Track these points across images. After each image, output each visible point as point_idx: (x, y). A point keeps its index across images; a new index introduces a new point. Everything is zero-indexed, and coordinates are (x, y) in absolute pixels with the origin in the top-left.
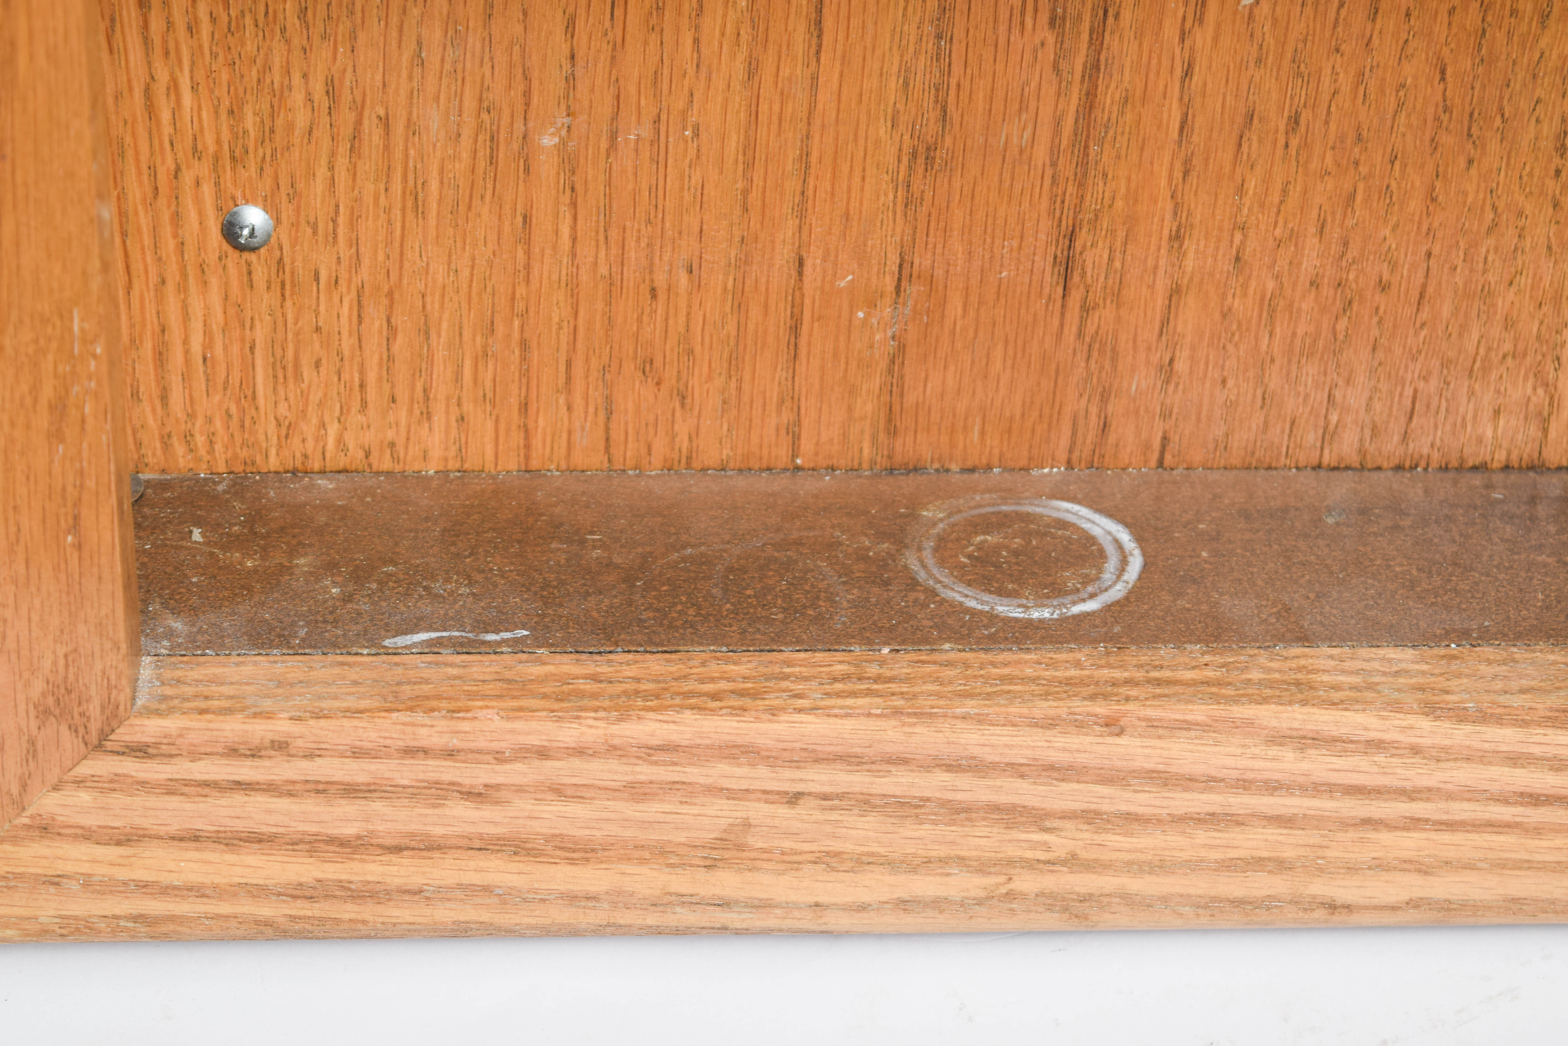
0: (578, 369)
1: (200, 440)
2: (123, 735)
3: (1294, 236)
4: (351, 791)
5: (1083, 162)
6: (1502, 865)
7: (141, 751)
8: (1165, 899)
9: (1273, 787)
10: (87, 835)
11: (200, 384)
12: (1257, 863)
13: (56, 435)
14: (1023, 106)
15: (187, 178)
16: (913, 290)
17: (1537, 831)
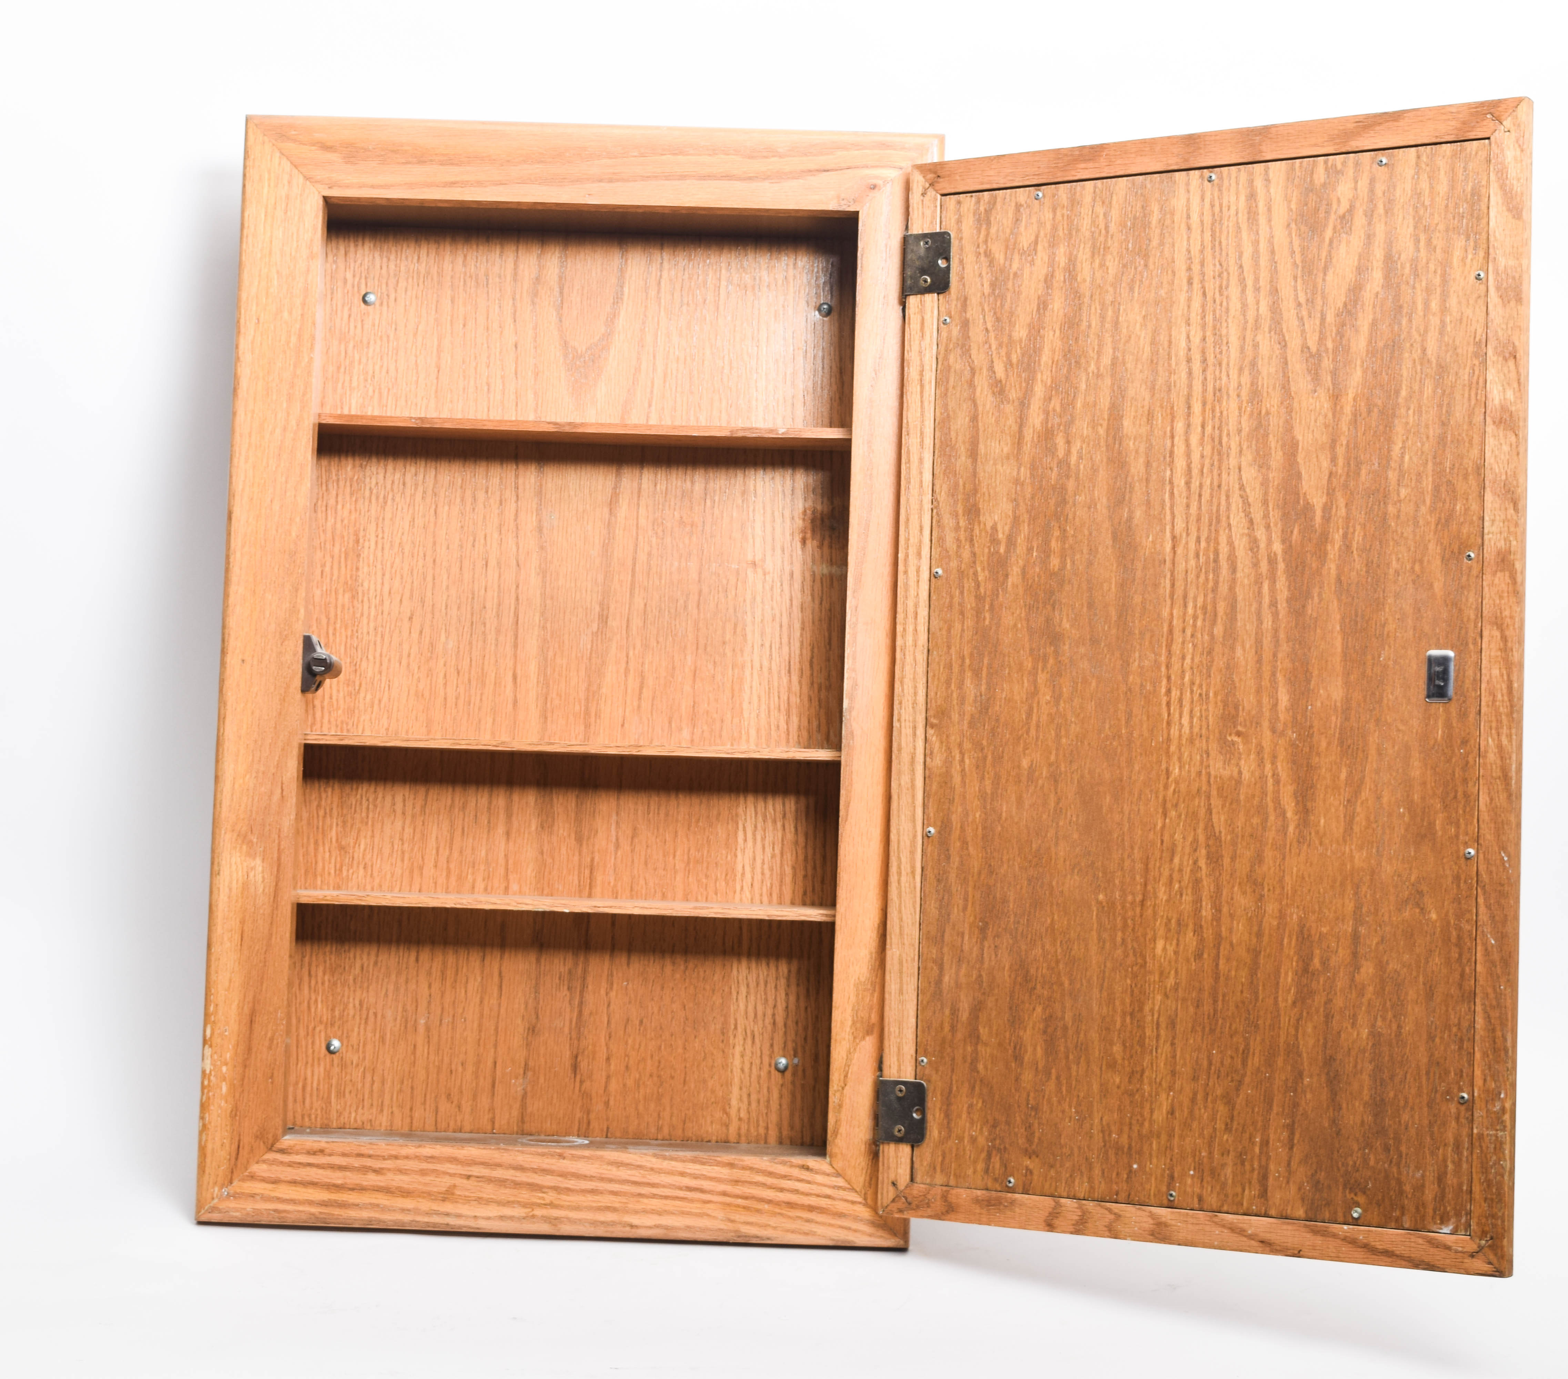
0: (428, 1097)
1: (313, 1117)
2: (278, 1145)
3: (644, 1060)
4: (341, 1168)
5: (579, 1032)
6: (683, 1213)
7: (282, 1151)
8: (580, 1220)
9: (611, 1180)
10: (264, 1180)
11: (315, 1098)
12: (608, 1209)
13: (270, 1048)
14: (560, 1015)
15: (318, 1029)
16: (530, 1074)
17: (692, 1201)
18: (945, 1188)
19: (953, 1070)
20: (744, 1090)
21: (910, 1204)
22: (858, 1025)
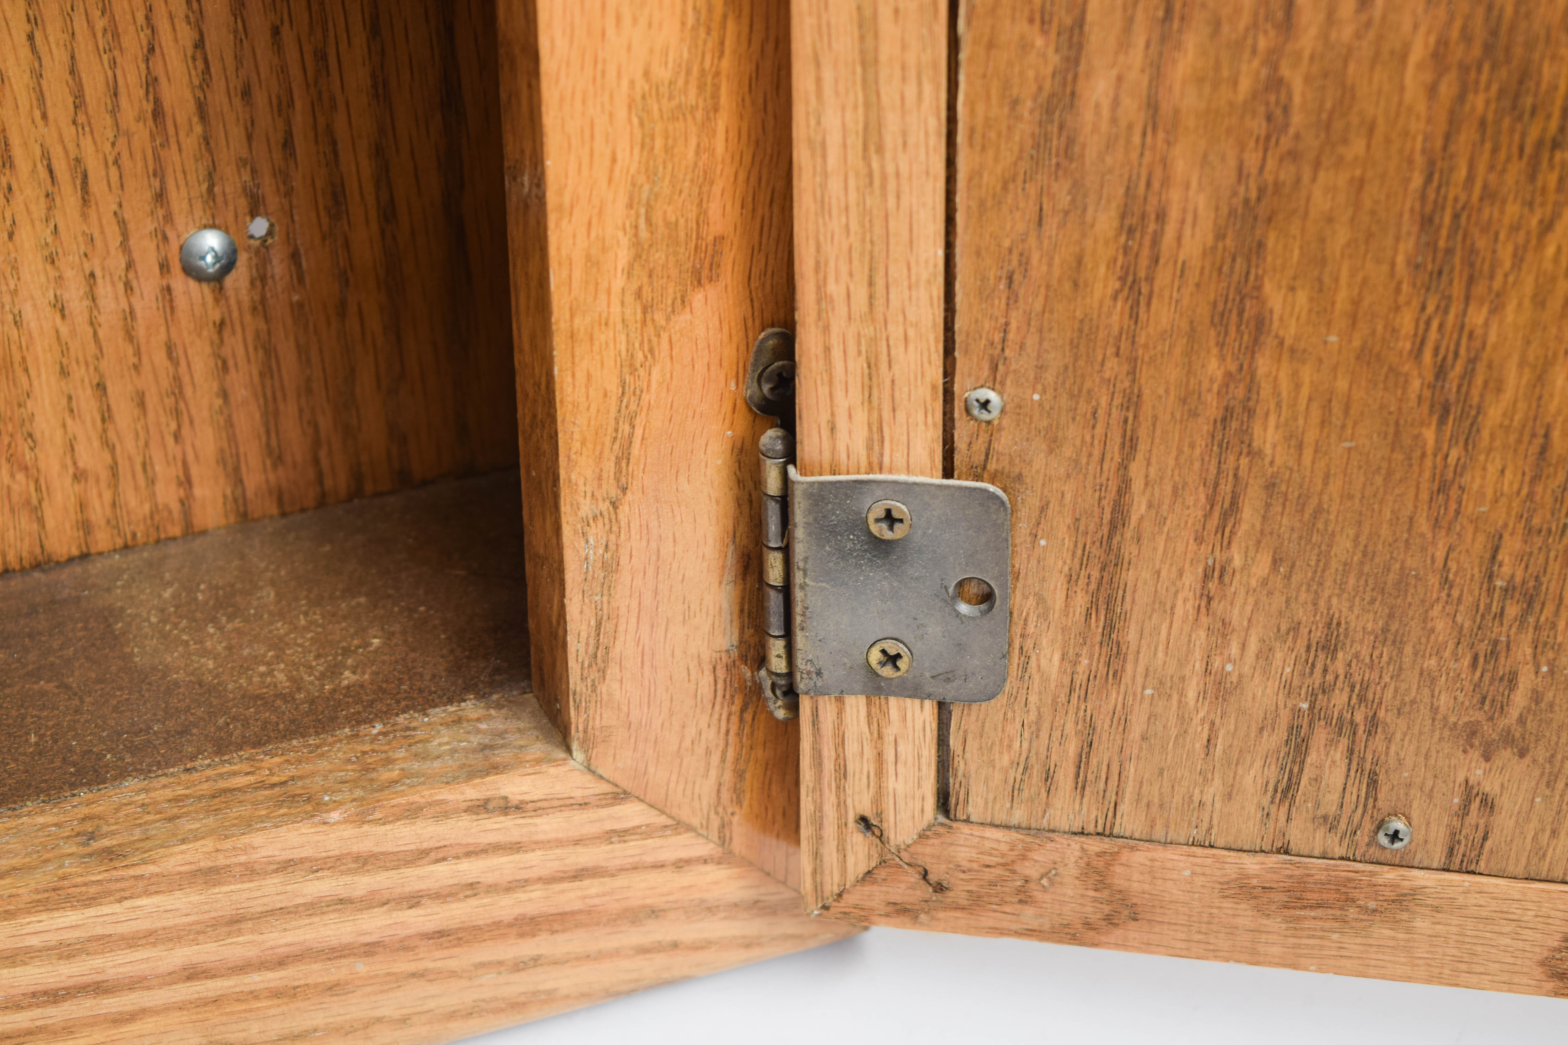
18: (1095, 845)
19: (1130, 445)
20: (79, 372)
21: (940, 888)
22: (659, 256)
